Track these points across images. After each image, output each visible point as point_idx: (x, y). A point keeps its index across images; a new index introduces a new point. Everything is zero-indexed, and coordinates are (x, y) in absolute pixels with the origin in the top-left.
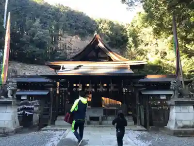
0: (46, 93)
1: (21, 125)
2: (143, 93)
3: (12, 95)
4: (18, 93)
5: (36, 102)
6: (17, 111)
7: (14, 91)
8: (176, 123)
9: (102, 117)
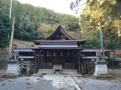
0: (33, 57)
1: (21, 73)
2: (82, 58)
3: (17, 59)
4: (19, 57)
5: (28, 62)
6: (19, 66)
7: (17, 57)
8: (97, 73)
9: (61, 70)
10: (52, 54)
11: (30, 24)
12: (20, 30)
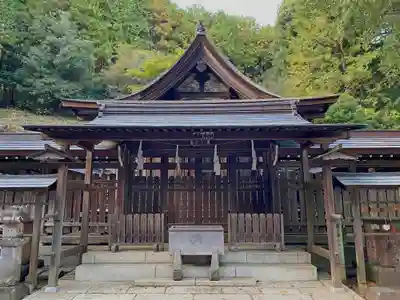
9: (220, 256)
10: (165, 166)
11: (75, 46)
12: (32, 70)
